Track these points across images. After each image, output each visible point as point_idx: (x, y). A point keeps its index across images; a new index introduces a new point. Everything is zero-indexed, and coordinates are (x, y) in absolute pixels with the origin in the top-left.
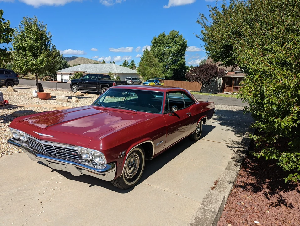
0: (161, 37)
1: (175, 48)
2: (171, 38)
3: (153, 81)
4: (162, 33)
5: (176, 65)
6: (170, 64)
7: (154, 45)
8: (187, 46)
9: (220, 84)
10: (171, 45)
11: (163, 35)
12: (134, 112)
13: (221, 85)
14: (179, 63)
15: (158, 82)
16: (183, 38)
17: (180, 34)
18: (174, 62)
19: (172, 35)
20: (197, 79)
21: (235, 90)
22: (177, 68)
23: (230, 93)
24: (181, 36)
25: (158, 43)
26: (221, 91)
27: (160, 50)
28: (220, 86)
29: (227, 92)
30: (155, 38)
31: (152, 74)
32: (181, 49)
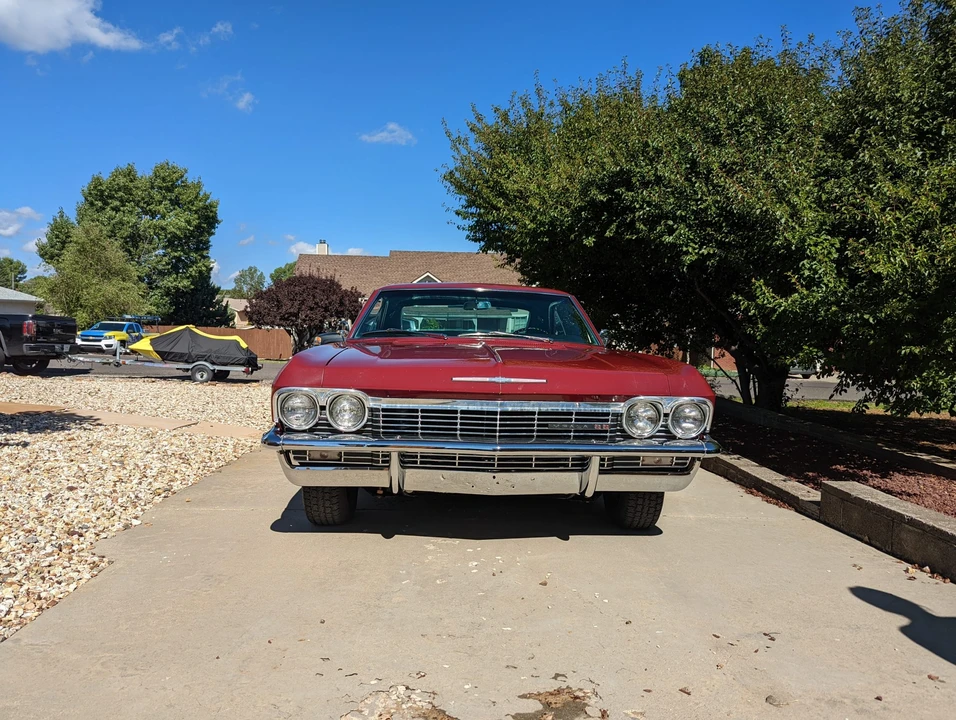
0: (122, 181)
1: (177, 221)
2: (160, 188)
3: (119, 328)
4: (124, 166)
5: (182, 278)
6: (162, 274)
7: (92, 204)
8: (219, 218)
10: (161, 208)
11: (130, 174)
14: (193, 271)
16: (205, 190)
17: (190, 178)
18: (176, 266)
19: (164, 179)
22: (189, 287)
24: (199, 185)
25: (112, 197)
27: (121, 223)
30: (97, 182)
32: (198, 227)
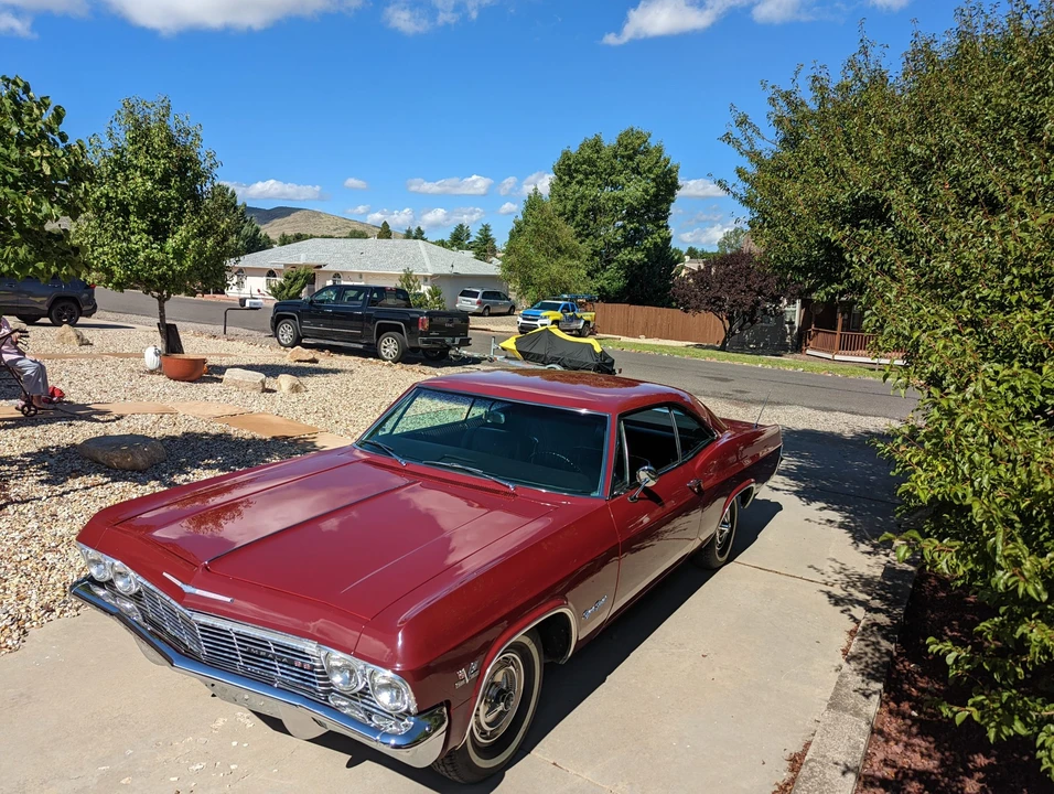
0: (588, 152)
1: (635, 190)
2: (623, 157)
3: (555, 307)
4: (591, 137)
5: (638, 251)
6: (618, 247)
7: (561, 179)
8: (680, 183)
9: (791, 323)
10: (621, 179)
11: (596, 146)
12: (506, 490)
13: (797, 324)
14: (648, 243)
15: (573, 311)
16: (666, 155)
17: (653, 143)
18: (631, 240)
19: (626, 147)
20: (713, 303)
21: (846, 346)
22: (642, 260)
23: (830, 356)
24: (660, 150)
25: (577, 171)
26: (798, 347)
27: (583, 196)
28: (792, 329)
29: (819, 350)
30: (566, 156)
31: (553, 281)
32: (656, 195)
